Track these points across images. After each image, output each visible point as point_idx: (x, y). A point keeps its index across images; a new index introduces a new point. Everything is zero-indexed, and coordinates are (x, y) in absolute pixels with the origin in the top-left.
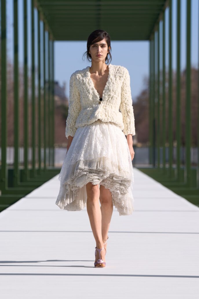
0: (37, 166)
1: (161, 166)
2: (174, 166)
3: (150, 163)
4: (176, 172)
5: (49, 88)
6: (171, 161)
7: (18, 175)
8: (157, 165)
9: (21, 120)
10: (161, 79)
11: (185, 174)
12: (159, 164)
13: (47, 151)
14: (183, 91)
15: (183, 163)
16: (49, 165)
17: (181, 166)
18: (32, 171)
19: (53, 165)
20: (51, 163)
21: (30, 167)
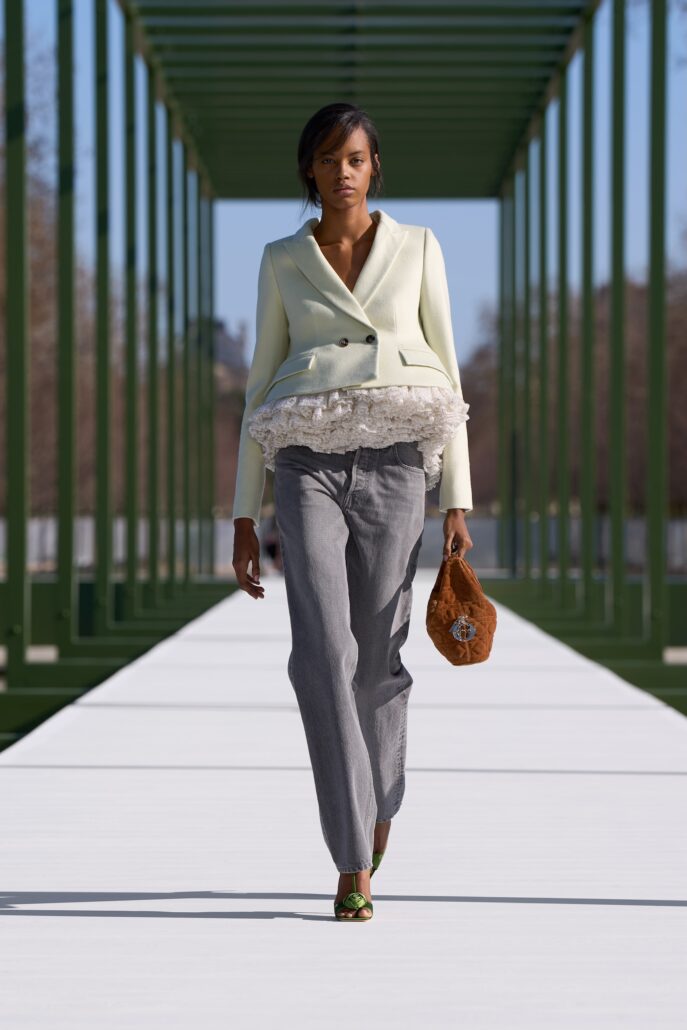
0: (163, 572)
1: (535, 572)
2: (575, 574)
3: (501, 565)
4: (580, 591)
5: (199, 340)
6: (566, 560)
7: (107, 601)
8: (521, 568)
9: (116, 437)
10: (535, 311)
11: (609, 598)
12: (528, 568)
13: (194, 528)
14: (602, 350)
15: (601, 563)
16: (200, 571)
17: (596, 575)
18: (149, 588)
19: (211, 570)
20: (205, 565)
21: (142, 575)
